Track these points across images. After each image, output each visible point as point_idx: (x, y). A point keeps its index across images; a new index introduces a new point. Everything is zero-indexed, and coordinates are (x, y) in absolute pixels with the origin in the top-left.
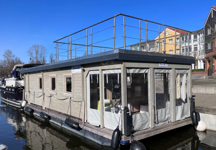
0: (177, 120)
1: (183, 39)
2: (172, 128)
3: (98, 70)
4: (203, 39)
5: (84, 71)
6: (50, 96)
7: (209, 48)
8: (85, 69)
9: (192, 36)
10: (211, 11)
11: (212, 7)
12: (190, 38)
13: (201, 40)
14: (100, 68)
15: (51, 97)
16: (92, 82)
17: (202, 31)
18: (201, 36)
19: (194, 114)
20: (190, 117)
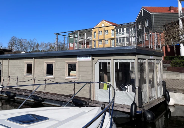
0: (158, 97)
1: (117, 31)
2: (158, 103)
3: (111, 59)
4: (134, 33)
5: (93, 59)
6: (45, 79)
7: (140, 40)
8: (94, 58)
9: (125, 29)
10: (142, 10)
11: (142, 7)
12: (123, 30)
13: (132, 33)
14: (112, 58)
15: (45, 81)
16: (101, 68)
17: (133, 25)
18: (132, 29)
19: (167, 93)
20: (163, 95)
